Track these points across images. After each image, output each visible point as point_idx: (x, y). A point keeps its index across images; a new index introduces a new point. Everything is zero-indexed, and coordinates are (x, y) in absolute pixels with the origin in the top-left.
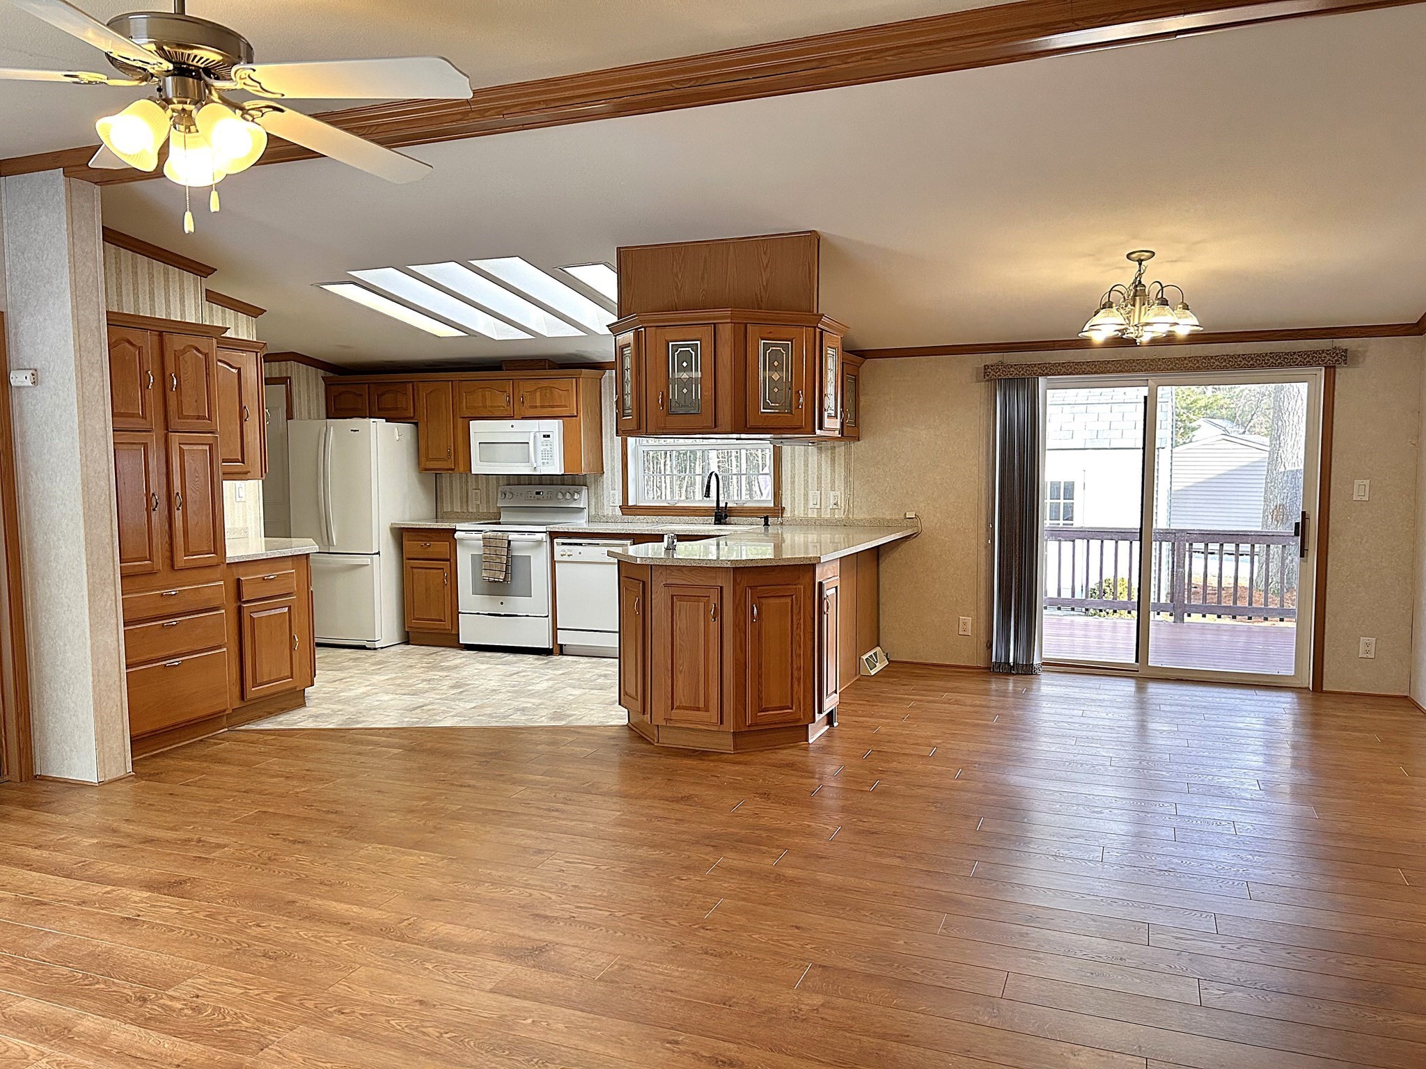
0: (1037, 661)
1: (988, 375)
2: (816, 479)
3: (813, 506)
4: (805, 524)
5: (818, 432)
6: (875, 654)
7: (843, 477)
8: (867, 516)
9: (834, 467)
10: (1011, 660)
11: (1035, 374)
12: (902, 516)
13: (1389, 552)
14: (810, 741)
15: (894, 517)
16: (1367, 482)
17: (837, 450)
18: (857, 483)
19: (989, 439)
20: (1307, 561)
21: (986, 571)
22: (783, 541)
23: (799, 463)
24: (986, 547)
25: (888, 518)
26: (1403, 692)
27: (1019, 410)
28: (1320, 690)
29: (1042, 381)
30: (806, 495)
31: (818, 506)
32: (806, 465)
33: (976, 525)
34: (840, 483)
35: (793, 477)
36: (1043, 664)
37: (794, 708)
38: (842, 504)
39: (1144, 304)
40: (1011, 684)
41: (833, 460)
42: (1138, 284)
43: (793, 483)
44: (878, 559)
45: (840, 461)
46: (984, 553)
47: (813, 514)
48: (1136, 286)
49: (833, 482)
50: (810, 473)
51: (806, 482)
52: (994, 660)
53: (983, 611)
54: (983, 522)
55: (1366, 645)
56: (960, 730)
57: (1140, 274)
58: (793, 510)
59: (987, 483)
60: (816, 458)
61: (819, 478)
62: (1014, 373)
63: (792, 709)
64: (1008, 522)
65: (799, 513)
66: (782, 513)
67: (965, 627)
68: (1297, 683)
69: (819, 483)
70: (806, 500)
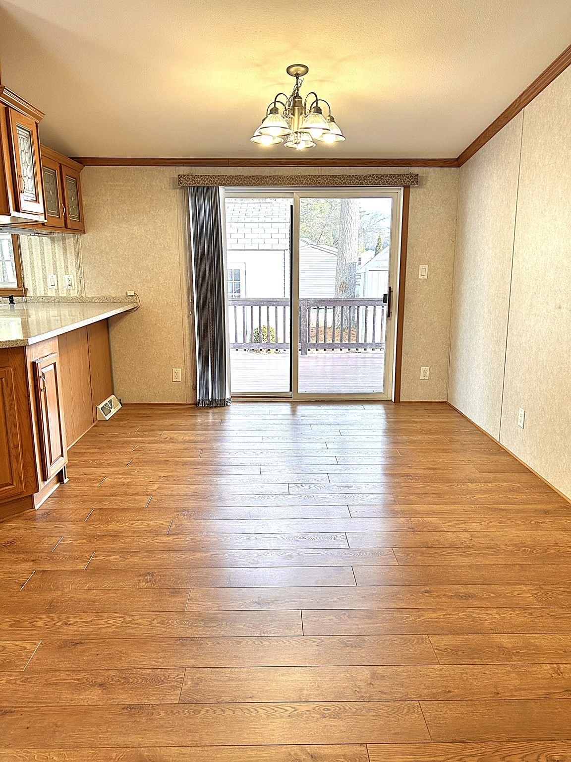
0: (228, 396)
1: (181, 183)
2: (52, 265)
3: (51, 287)
4: (46, 301)
5: (14, 214)
6: (110, 402)
7: (74, 263)
8: (96, 294)
9: (66, 255)
10: (210, 397)
11: (216, 183)
12: (124, 294)
13: (438, 312)
14: (36, 508)
15: (118, 295)
16: (426, 266)
17: (67, 241)
18: (86, 268)
19: (185, 233)
20: (391, 320)
21: (189, 334)
22: (28, 316)
23: (36, 252)
24: (188, 317)
25: (114, 295)
26: (444, 399)
27: (206, 211)
28: (398, 402)
29: (221, 189)
30: (45, 277)
31: (56, 287)
32: (43, 254)
33: (180, 300)
34: (72, 269)
35: (32, 263)
36: (232, 397)
37: (14, 484)
38: (75, 284)
39: (301, 114)
40: (211, 417)
41: (65, 249)
42: (296, 95)
43: (33, 268)
44: (108, 328)
45: (71, 250)
46: (187, 321)
47: (52, 293)
48: (295, 98)
49: (66, 267)
50: (46, 260)
51: (44, 268)
52: (198, 398)
53: (189, 364)
54: (185, 298)
55: (424, 372)
56: (172, 471)
57: (297, 88)
58: (34, 290)
59: (186, 268)
60: (50, 247)
61: (55, 264)
62: (201, 183)
63: (12, 484)
64: (203, 298)
65: (40, 292)
66: (26, 293)
67: (176, 376)
68: (384, 398)
69: (55, 268)
70: (45, 282)
